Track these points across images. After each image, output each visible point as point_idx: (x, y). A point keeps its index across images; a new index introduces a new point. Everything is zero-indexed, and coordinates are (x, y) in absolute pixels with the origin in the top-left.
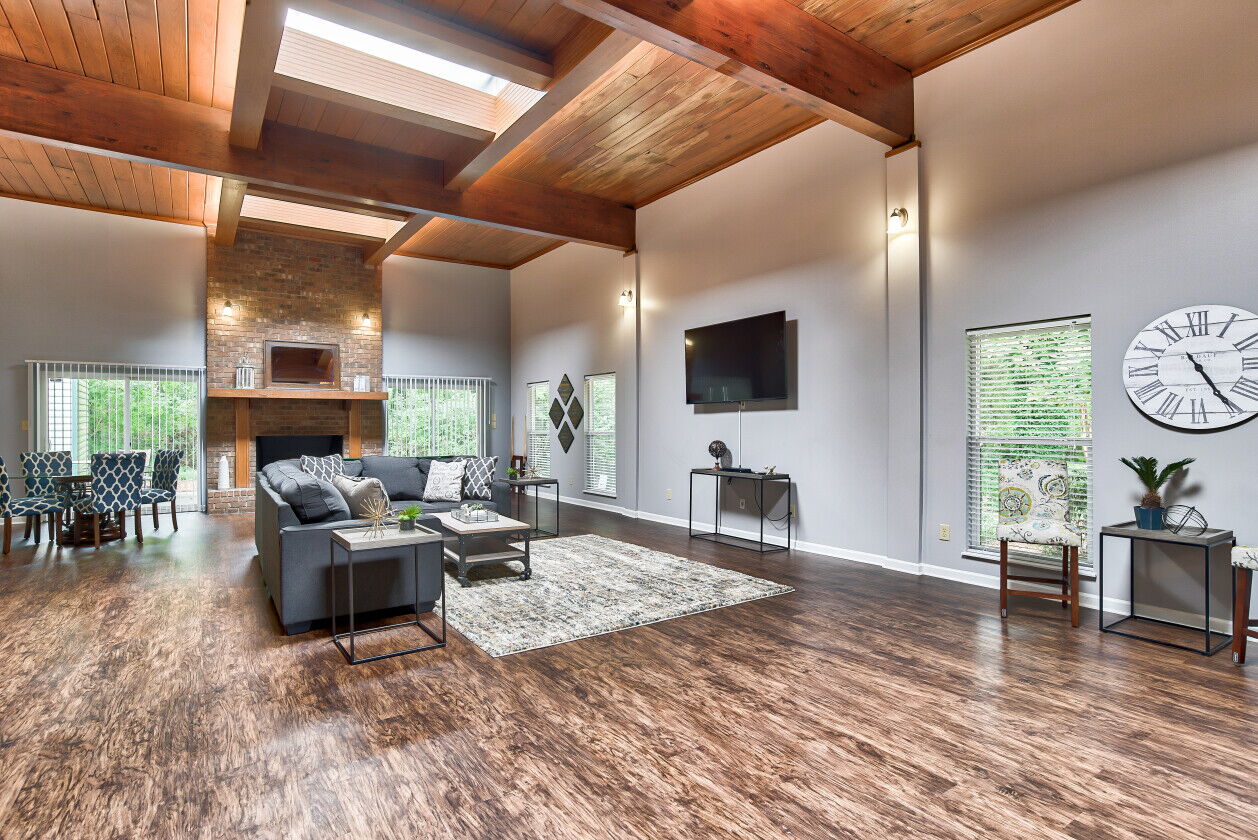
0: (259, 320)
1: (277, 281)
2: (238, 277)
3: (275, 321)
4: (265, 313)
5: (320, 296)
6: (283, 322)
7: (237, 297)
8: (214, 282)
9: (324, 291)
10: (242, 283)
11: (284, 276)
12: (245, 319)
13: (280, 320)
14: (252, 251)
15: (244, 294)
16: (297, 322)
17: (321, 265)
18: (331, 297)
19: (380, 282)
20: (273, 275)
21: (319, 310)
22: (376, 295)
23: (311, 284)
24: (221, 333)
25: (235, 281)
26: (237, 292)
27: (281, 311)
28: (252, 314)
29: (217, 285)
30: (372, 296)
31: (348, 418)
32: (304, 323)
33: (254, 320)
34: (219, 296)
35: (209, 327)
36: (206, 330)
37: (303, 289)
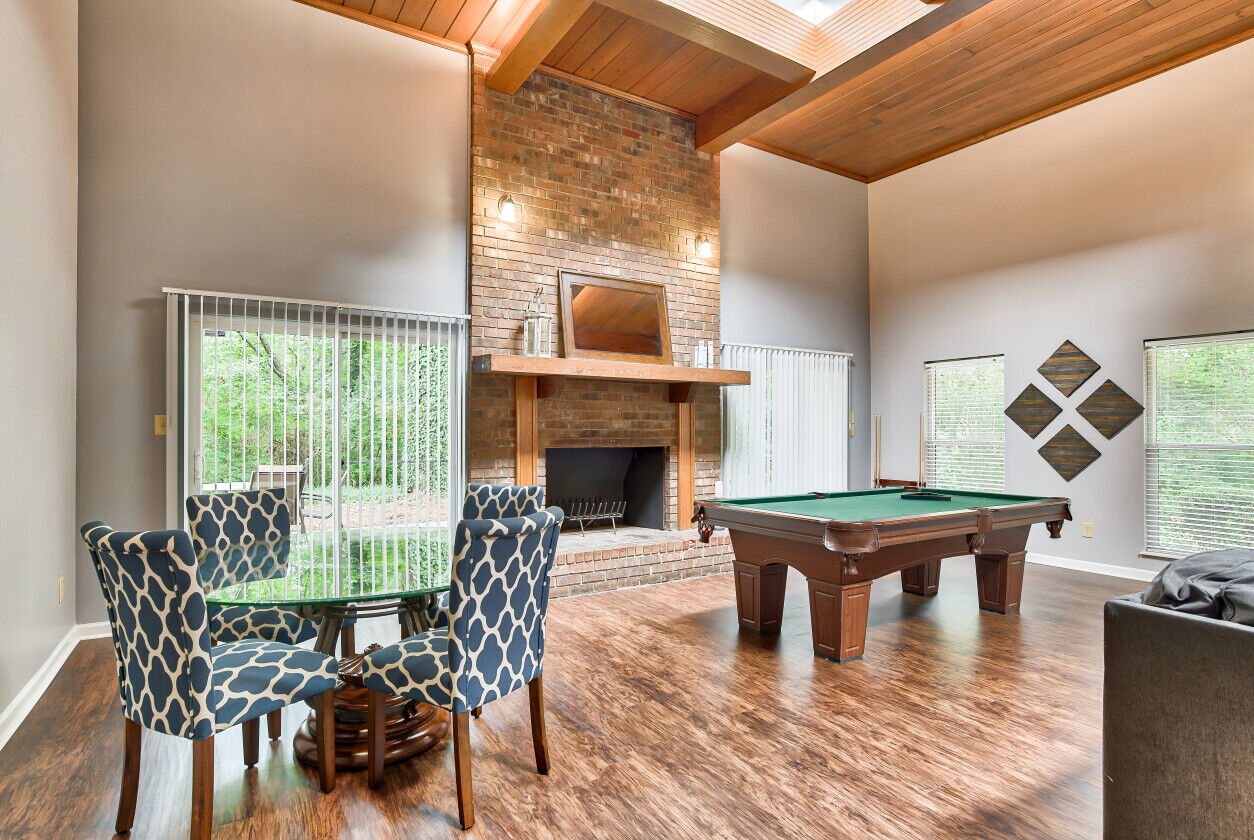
0: (551, 233)
1: (577, 165)
2: (521, 150)
3: (574, 237)
4: (561, 221)
5: (638, 199)
6: (585, 241)
7: (518, 189)
8: (485, 156)
9: (643, 190)
10: (526, 162)
11: (587, 158)
12: (531, 231)
13: (581, 236)
14: (541, 106)
15: (529, 184)
16: (606, 242)
17: (639, 145)
18: (654, 201)
19: (717, 185)
20: (571, 154)
21: (636, 222)
22: (713, 204)
23: (624, 176)
24: (493, 253)
25: (516, 158)
26: (518, 179)
27: (583, 220)
28: (541, 222)
29: (489, 163)
30: (708, 206)
31: (676, 416)
32: (616, 245)
33: (543, 234)
34: (490, 183)
35: (475, 240)
36: (470, 245)
37: (615, 183)
